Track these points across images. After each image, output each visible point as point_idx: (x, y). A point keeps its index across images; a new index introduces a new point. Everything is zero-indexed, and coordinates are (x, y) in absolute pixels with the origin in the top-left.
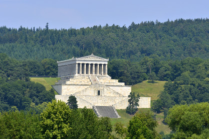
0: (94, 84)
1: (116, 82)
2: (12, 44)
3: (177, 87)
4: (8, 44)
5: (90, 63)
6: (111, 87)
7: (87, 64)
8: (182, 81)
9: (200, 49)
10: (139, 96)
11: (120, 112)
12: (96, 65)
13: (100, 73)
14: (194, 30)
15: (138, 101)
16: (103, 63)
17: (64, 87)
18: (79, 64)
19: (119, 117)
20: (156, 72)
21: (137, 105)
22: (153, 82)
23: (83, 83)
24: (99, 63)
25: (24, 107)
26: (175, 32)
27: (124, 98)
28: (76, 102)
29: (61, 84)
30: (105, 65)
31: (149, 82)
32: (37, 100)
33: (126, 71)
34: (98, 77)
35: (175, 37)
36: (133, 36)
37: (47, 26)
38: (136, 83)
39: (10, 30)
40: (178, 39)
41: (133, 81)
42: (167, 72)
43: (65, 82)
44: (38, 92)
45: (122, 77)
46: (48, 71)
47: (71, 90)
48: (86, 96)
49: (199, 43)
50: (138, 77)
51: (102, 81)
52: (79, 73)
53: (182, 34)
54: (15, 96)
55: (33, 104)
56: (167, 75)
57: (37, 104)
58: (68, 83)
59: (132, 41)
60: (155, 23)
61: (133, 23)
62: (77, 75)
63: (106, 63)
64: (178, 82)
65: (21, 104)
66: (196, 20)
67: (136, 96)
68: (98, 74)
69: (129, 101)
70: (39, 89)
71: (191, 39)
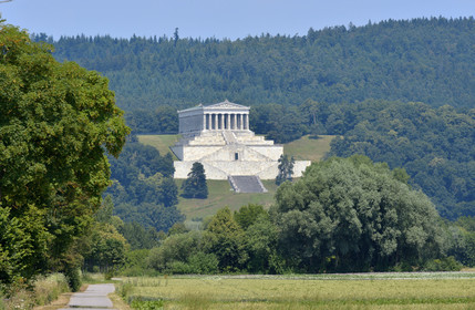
0: (229, 144)
1: (261, 139)
2: (117, 73)
3: (349, 146)
4: (111, 73)
5: (223, 113)
6: (254, 148)
7: (220, 115)
8: (355, 137)
9: (412, 72)
10: (293, 160)
11: (267, 183)
12: (232, 115)
13: (239, 127)
14: (406, 40)
15: (292, 167)
16: (242, 113)
17: (186, 150)
18: (208, 115)
19: (265, 190)
20: (324, 121)
21: (291, 172)
22: (316, 138)
23: (213, 143)
24: (236, 113)
25: (129, 180)
26: (376, 44)
27: (273, 164)
28: (203, 171)
29: (182, 146)
30: (244, 115)
31: (310, 138)
32: (147, 169)
33: (276, 123)
34: (236, 133)
35: (375, 53)
36: (308, 55)
37: (176, 34)
38: (291, 140)
39: (116, 41)
40: (380, 56)
41: (287, 137)
42: (339, 121)
43: (188, 142)
44: (149, 158)
45: (271, 132)
46: (165, 125)
47: (197, 153)
48: (217, 161)
49: (413, 62)
50: (295, 132)
51: (240, 138)
52: (207, 128)
53: (386, 47)
54: (116, 166)
55: (141, 176)
56: (338, 125)
57: (147, 175)
58: (192, 143)
59: (305, 62)
60: (347, 29)
61: (311, 29)
62: (205, 131)
63: (247, 113)
64: (350, 138)
65: (125, 177)
66: (414, 21)
67: (289, 159)
68: (236, 129)
69: (280, 167)
70: (150, 154)
71: (401, 55)
